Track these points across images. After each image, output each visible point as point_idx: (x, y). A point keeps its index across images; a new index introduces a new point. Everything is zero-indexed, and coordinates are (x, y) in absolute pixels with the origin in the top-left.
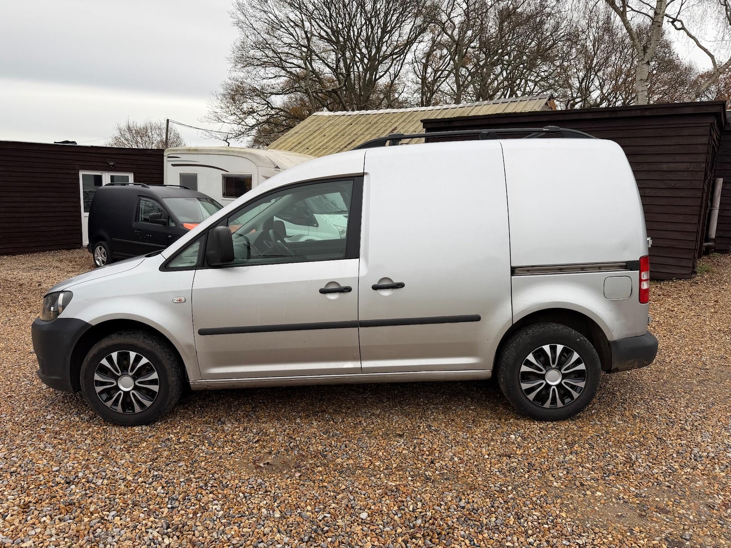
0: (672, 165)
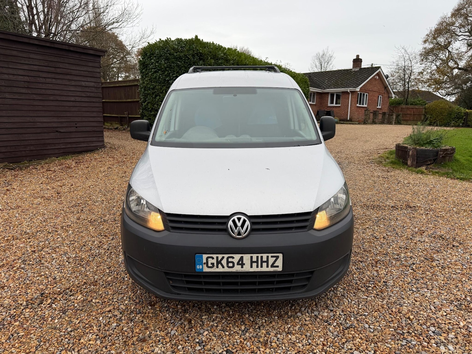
0: (87, 83)
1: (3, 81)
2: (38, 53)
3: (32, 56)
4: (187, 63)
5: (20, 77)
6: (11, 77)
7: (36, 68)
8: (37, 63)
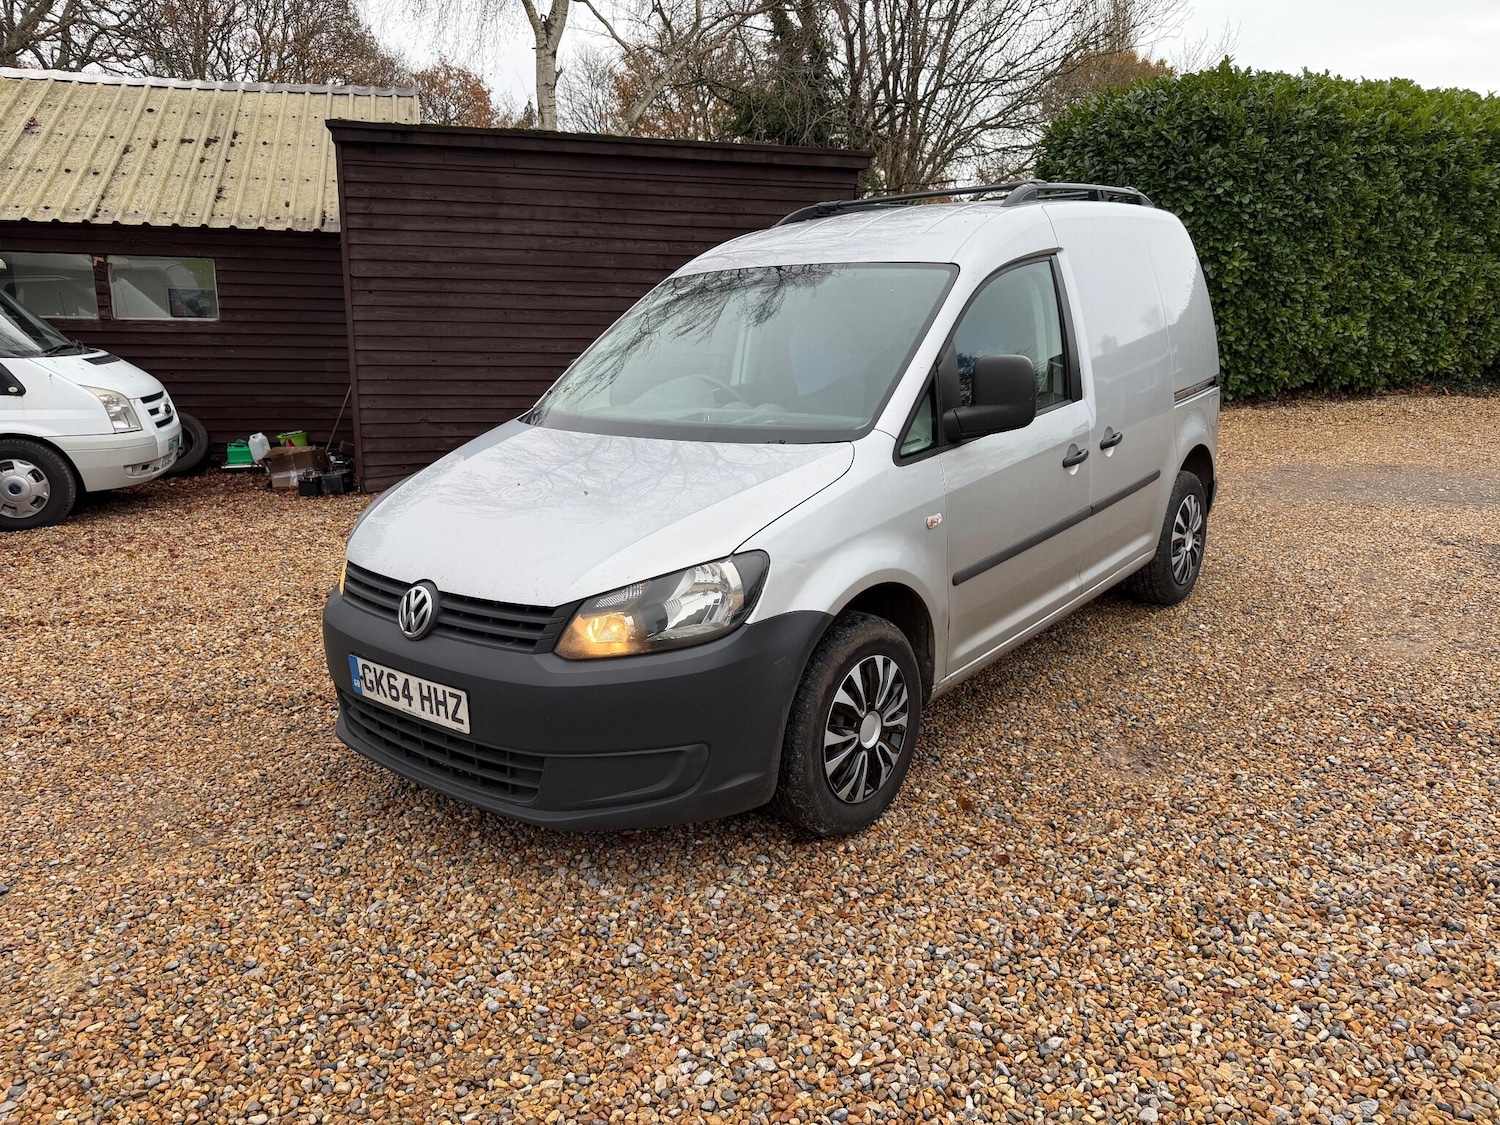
1: (612, 257)
2: (695, 180)
3: (680, 190)
4: (1158, 158)
5: (650, 244)
6: (631, 246)
7: (685, 219)
8: (690, 208)
